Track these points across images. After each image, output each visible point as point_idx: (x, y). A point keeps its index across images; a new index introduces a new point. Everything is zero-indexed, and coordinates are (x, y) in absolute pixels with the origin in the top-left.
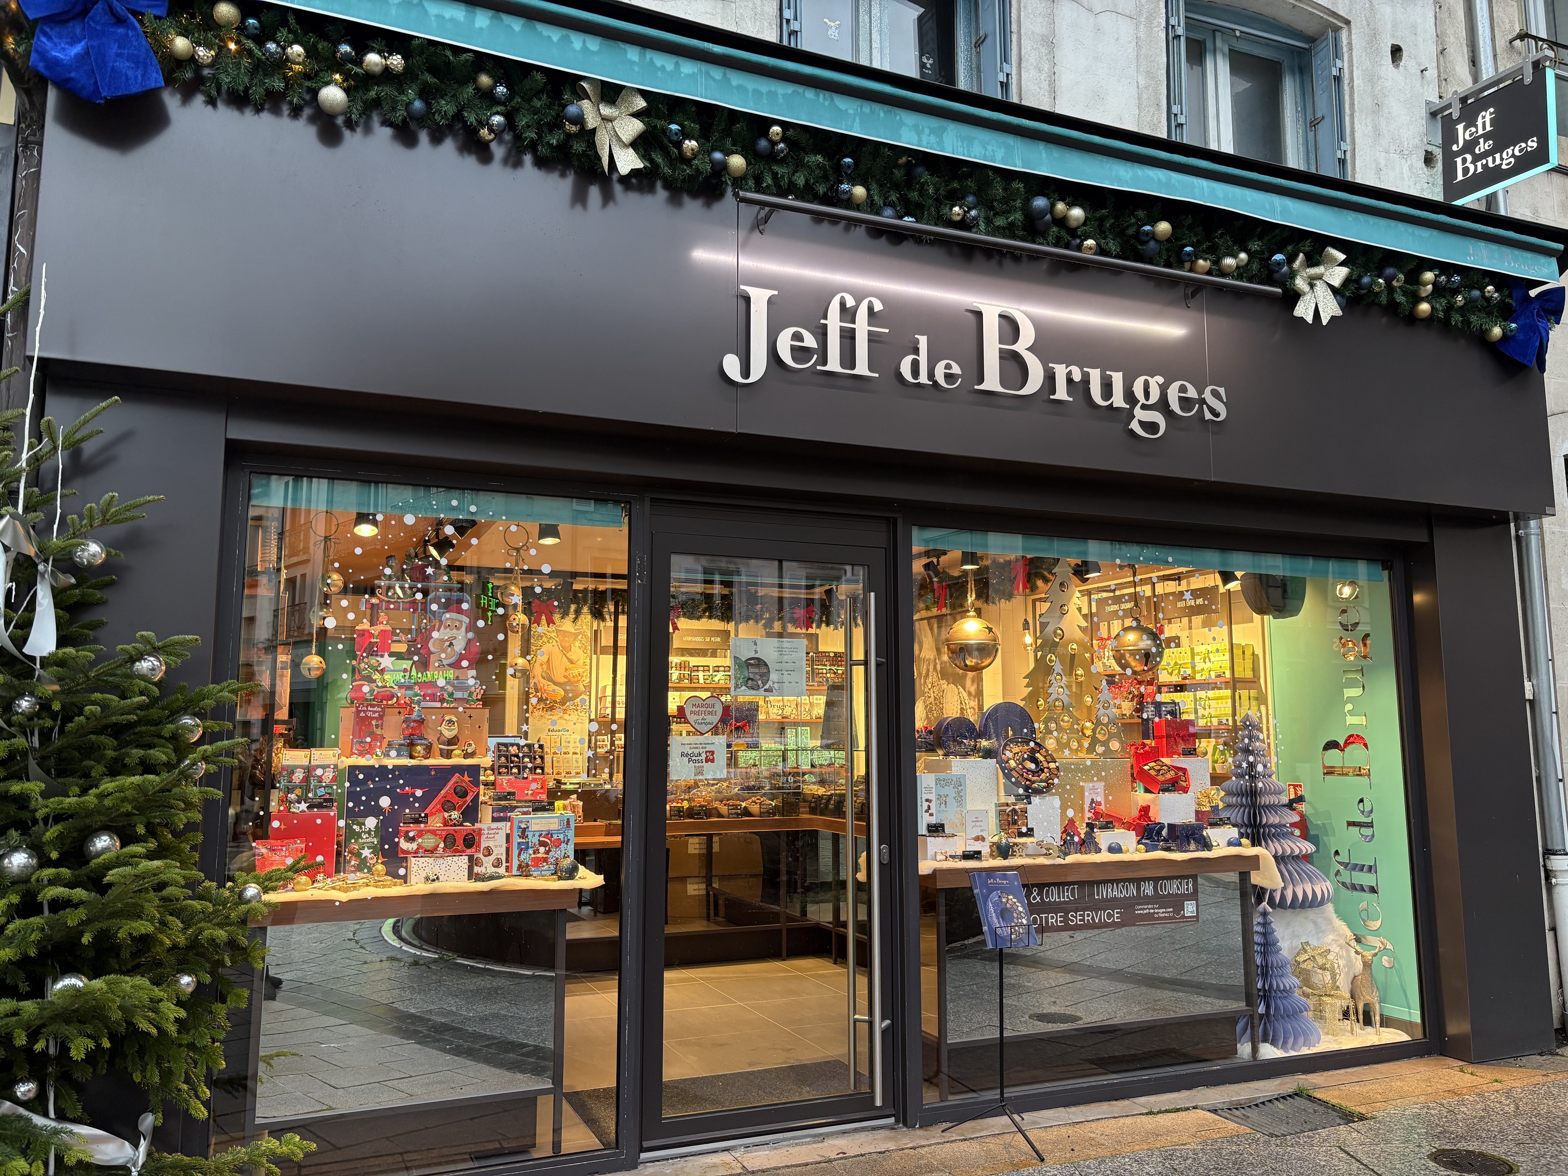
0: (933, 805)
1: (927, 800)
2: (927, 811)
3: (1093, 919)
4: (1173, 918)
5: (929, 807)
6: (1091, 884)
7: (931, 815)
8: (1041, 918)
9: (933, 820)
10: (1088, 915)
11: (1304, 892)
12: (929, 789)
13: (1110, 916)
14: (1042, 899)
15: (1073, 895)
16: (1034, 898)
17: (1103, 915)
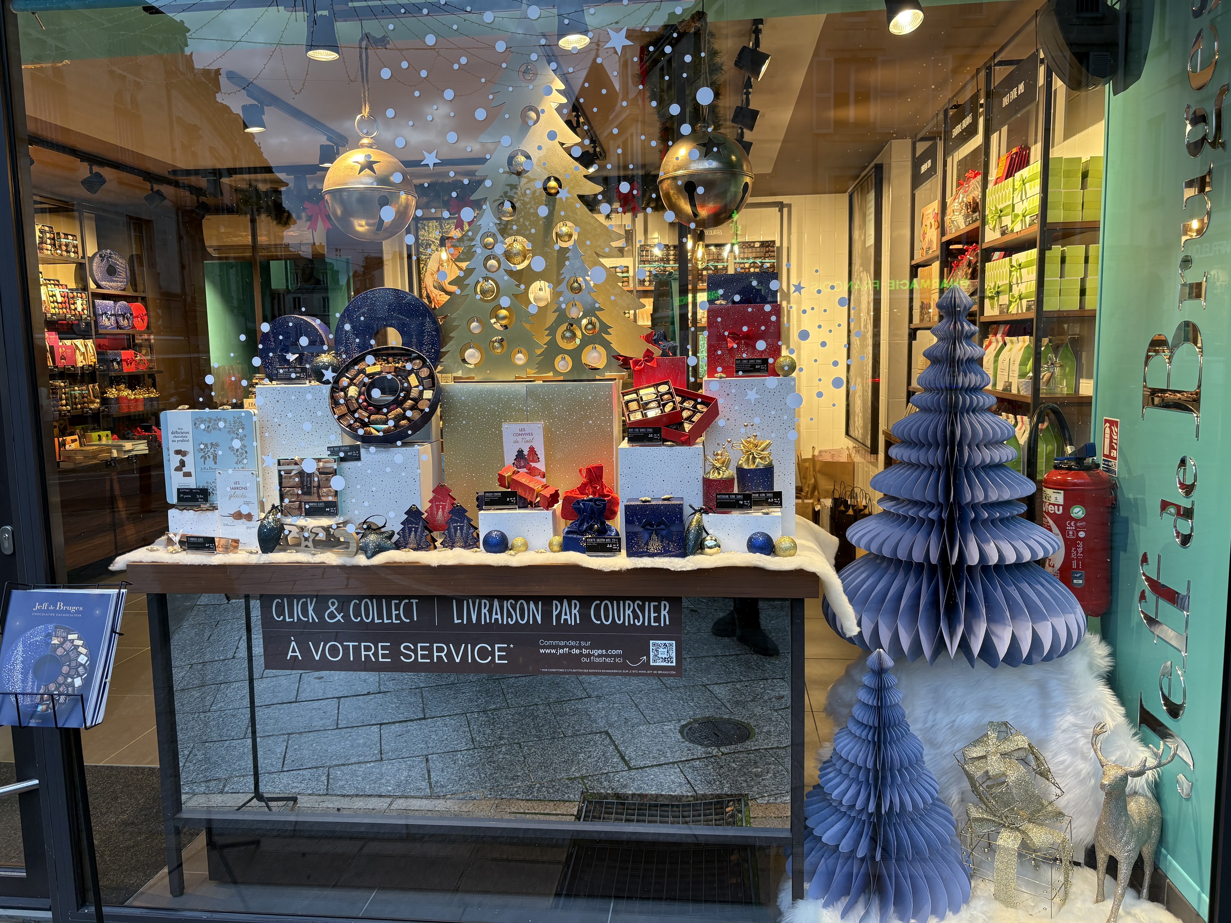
0: (189, 460)
1: (178, 452)
2: (178, 469)
3: (449, 655)
4: (624, 666)
5: (183, 464)
6: (445, 601)
7: (188, 474)
8: (345, 649)
9: (191, 483)
10: (440, 650)
11: (1014, 640)
12: (180, 434)
13: (483, 653)
14: (346, 616)
15: (408, 612)
16: (332, 616)
17: (473, 653)
